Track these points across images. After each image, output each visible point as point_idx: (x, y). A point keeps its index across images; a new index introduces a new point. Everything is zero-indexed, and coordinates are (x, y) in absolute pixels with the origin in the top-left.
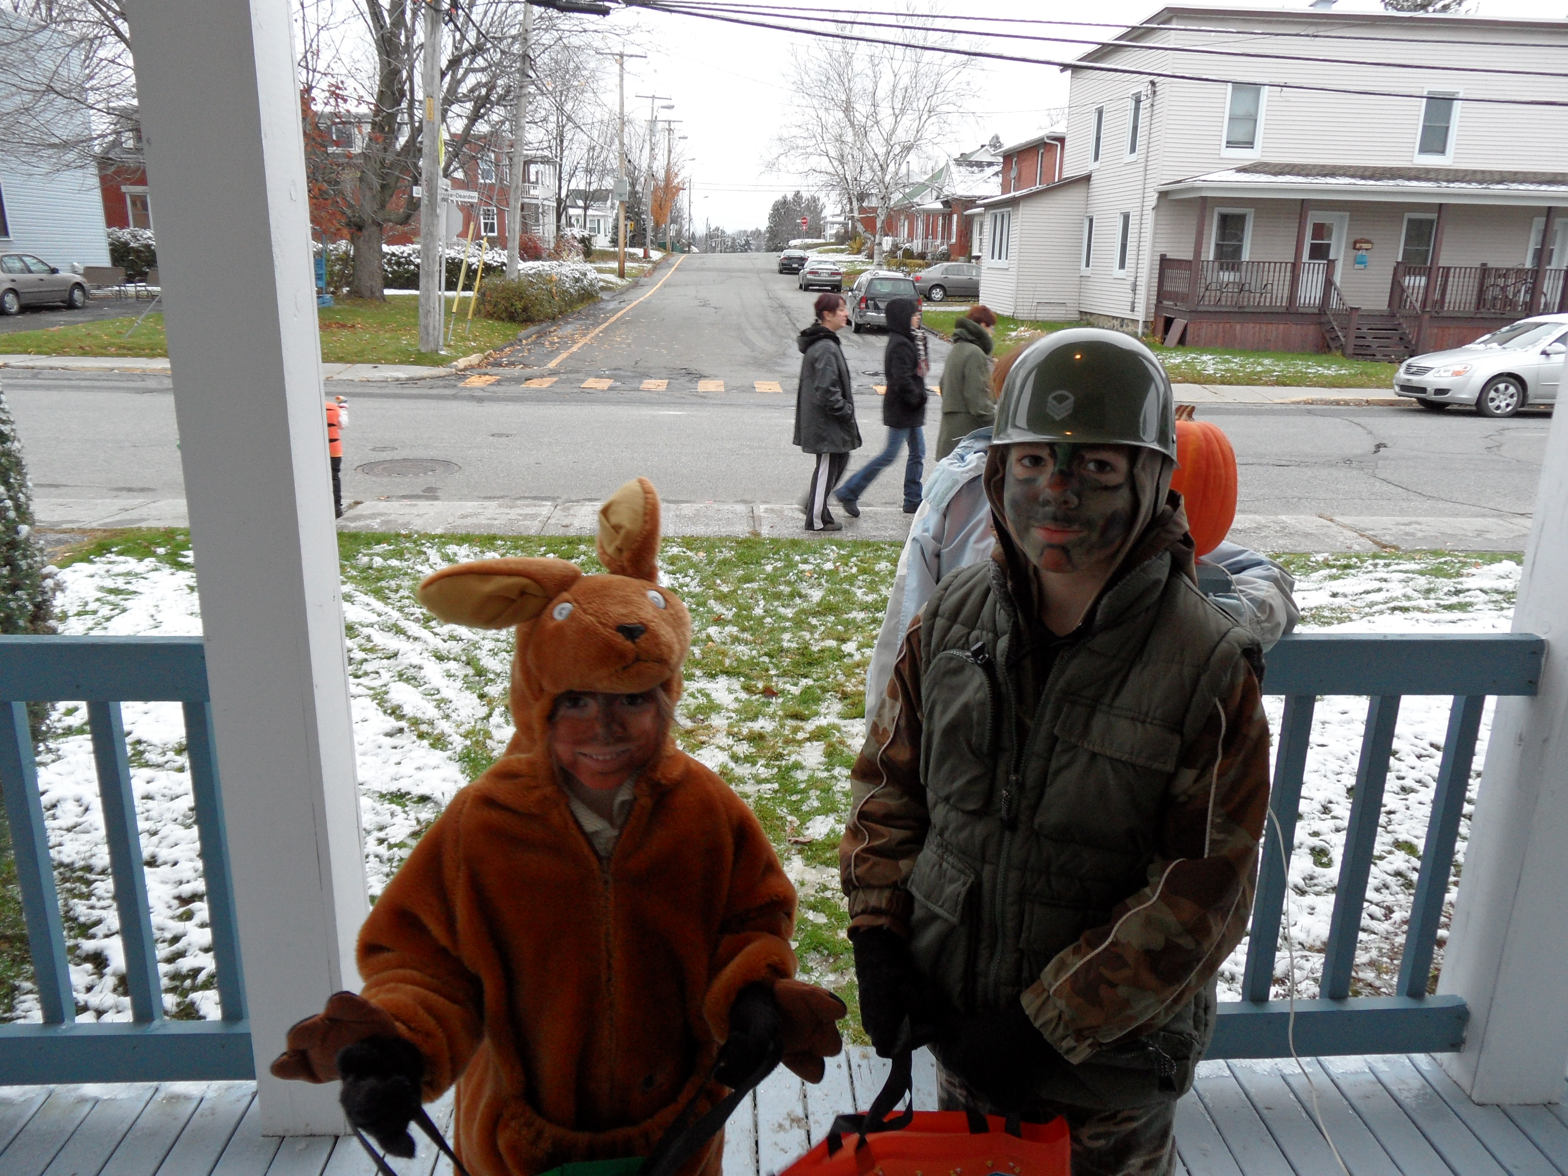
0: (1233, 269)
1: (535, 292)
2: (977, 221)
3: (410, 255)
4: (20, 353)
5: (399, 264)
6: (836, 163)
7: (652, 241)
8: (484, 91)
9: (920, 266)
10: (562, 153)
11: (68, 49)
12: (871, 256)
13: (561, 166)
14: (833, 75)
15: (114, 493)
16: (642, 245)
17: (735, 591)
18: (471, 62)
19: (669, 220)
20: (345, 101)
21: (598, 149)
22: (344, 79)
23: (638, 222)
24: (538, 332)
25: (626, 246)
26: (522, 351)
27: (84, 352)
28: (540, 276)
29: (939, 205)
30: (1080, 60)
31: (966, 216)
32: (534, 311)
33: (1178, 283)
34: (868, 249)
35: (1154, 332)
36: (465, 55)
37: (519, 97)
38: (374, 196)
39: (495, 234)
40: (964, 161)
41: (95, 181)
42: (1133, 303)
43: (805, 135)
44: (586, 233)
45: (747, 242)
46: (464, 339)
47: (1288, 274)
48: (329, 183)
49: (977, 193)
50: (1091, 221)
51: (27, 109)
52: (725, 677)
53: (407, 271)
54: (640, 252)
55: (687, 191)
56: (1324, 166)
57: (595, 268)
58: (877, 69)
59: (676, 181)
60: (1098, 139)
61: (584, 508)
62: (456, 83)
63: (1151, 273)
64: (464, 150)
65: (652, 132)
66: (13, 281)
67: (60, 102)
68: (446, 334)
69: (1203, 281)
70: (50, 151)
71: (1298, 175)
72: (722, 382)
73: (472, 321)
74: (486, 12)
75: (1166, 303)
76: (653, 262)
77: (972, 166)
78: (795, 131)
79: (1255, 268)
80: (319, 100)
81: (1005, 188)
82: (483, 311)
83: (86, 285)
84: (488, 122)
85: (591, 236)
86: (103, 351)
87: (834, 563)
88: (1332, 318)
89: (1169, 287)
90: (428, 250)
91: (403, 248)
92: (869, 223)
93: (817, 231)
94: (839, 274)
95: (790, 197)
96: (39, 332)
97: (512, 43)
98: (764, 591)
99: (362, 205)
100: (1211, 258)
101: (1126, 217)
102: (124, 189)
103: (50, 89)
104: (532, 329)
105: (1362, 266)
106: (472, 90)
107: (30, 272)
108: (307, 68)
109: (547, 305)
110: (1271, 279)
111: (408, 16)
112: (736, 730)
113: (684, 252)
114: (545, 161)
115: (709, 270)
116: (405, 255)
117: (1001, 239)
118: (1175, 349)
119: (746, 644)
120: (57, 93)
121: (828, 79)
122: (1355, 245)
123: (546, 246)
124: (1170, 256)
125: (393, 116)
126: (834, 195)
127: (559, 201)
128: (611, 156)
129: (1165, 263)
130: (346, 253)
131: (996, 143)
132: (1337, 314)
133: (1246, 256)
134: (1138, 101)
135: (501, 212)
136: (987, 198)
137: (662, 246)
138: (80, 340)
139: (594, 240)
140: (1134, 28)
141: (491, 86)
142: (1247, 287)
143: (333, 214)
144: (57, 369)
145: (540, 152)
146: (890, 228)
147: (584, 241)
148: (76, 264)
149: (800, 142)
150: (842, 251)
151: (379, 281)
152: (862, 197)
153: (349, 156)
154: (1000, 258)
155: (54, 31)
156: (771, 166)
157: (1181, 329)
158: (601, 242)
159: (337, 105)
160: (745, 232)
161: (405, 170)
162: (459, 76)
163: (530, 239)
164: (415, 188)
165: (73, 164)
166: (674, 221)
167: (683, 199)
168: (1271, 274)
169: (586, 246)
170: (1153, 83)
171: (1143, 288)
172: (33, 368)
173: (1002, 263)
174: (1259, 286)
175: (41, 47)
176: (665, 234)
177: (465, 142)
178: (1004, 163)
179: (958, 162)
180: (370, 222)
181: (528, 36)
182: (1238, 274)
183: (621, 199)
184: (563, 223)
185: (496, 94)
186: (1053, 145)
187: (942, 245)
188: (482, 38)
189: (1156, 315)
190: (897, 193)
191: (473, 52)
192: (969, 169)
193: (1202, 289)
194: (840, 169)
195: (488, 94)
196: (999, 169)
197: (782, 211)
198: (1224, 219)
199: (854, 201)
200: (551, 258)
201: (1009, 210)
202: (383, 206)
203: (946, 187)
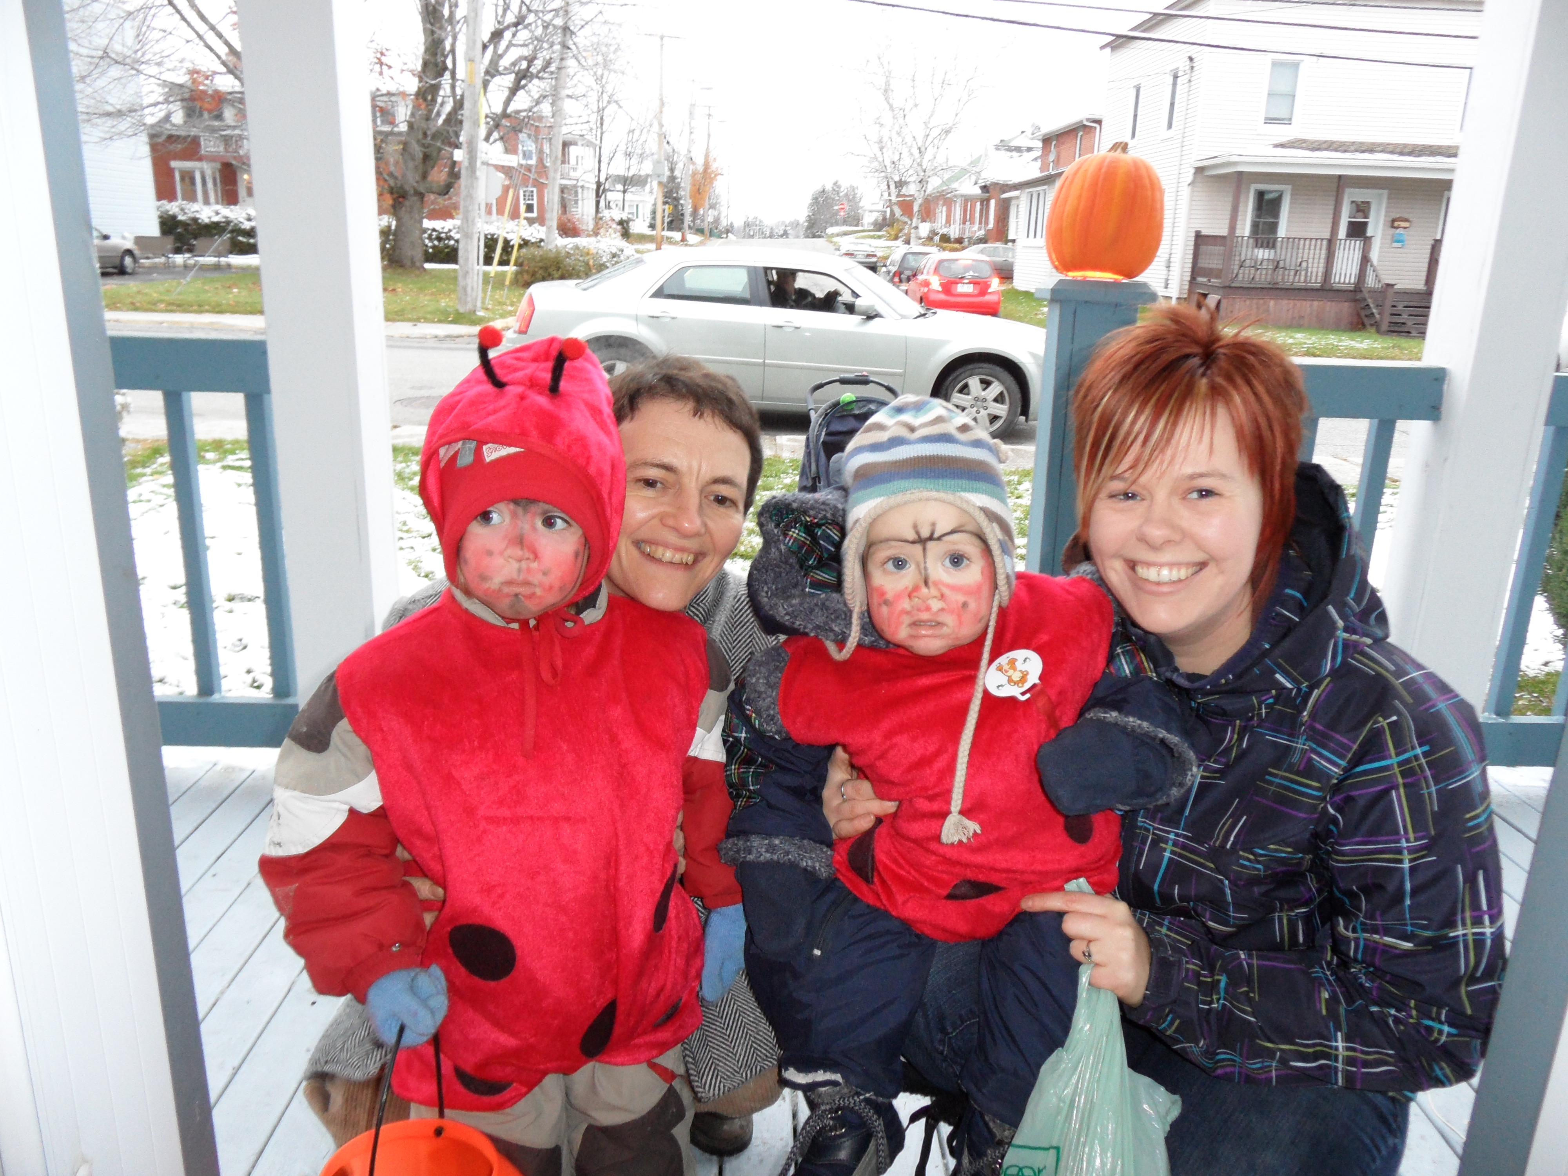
0: (1267, 247)
1: (572, 263)
2: (1013, 202)
3: (450, 231)
5: (439, 239)
6: (875, 147)
7: (689, 225)
8: (524, 64)
9: (956, 249)
10: (602, 135)
12: (907, 242)
13: (600, 148)
16: (679, 229)
18: (514, 35)
19: (707, 206)
20: (390, 68)
21: (637, 133)
22: (388, 46)
23: (676, 207)
25: (663, 230)
27: (135, 308)
28: (578, 249)
29: (977, 191)
31: (1004, 200)
33: (1212, 260)
34: (905, 234)
36: (507, 28)
37: (559, 70)
38: (416, 167)
39: (535, 214)
40: (1004, 146)
41: (146, 153)
42: (1167, 280)
44: (624, 217)
45: (785, 231)
46: (501, 304)
47: (1324, 252)
53: (447, 246)
54: (677, 235)
56: (1361, 143)
57: (631, 248)
59: (714, 167)
60: (1135, 116)
62: (498, 56)
63: (1185, 250)
64: (504, 122)
67: (115, 70)
68: (484, 299)
69: (1237, 258)
70: (104, 120)
71: (1336, 150)
73: (509, 288)
75: (1201, 280)
77: (1011, 151)
79: (1290, 245)
81: (1042, 170)
82: (521, 280)
83: (137, 252)
84: (528, 96)
85: (629, 220)
86: (153, 307)
88: (1367, 295)
89: (1203, 263)
90: (468, 225)
91: (443, 223)
92: (906, 206)
93: (854, 219)
95: (829, 187)
97: (555, 17)
99: (404, 176)
100: (1247, 232)
102: (174, 164)
105: (1399, 245)
106: (514, 64)
110: (1306, 256)
113: (723, 238)
114: (583, 142)
116: (446, 230)
117: (1037, 218)
122: (1393, 223)
123: (584, 227)
124: (1205, 232)
125: (437, 87)
126: (872, 182)
127: (599, 184)
128: (651, 140)
129: (1200, 239)
130: (388, 226)
131: (1036, 126)
132: (1372, 291)
133: (1282, 231)
134: (1176, 77)
135: (541, 194)
137: (700, 231)
139: (631, 224)
141: (531, 60)
142: (1281, 264)
146: (927, 214)
147: (621, 223)
148: (127, 232)
150: (880, 237)
151: (419, 255)
152: (900, 184)
154: (1035, 237)
157: (1214, 304)
158: (639, 227)
159: (382, 72)
160: (783, 222)
162: (501, 49)
163: (569, 221)
164: (456, 151)
165: (127, 133)
166: (712, 207)
168: (1306, 251)
169: (624, 228)
170: (1190, 59)
171: (1177, 264)
173: (1038, 242)
174: (1293, 263)
176: (703, 221)
177: (505, 115)
178: (1044, 148)
179: (997, 148)
180: (412, 192)
181: (570, 9)
182: (1273, 251)
183: (660, 183)
184: (602, 204)
185: (538, 64)
186: (1091, 127)
187: (980, 229)
188: (524, 8)
189: (1190, 291)
190: (935, 178)
191: (516, 25)
192: (1009, 154)
193: (1237, 267)
194: (879, 154)
195: (529, 67)
196: (1039, 153)
197: (820, 200)
198: (1261, 195)
199: (892, 186)
200: (589, 236)
201: (1045, 187)
202: (424, 176)
203: (984, 172)
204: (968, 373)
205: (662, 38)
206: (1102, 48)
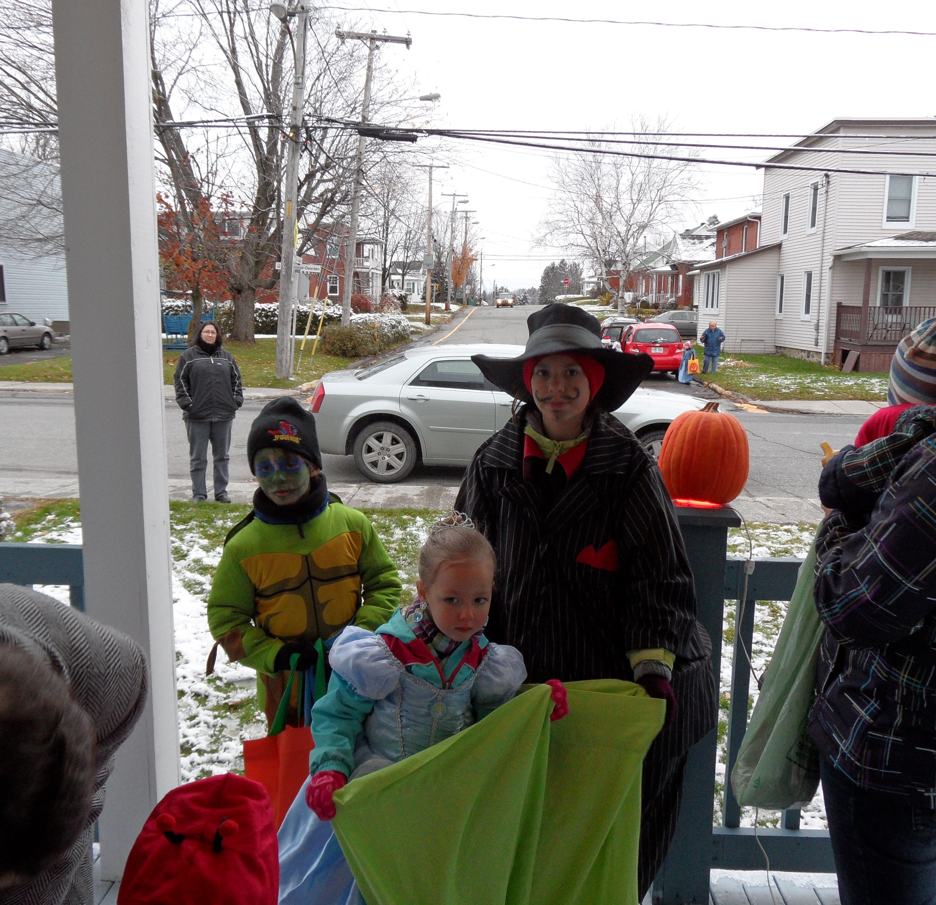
0: (895, 313)
1: (361, 336)
2: (696, 278)
3: (275, 310)
4: (6, 380)
5: (267, 316)
6: (590, 239)
7: (452, 297)
8: (329, 195)
9: (653, 313)
10: (387, 237)
11: (53, 176)
12: (616, 307)
13: (386, 245)
14: (586, 176)
15: (57, 475)
16: (444, 300)
18: (323, 174)
19: (465, 282)
20: (233, 205)
21: (413, 233)
22: (233, 189)
23: (442, 284)
24: (363, 364)
25: (432, 302)
27: (47, 379)
28: (367, 324)
29: (668, 268)
30: (768, 162)
31: (689, 275)
32: (360, 349)
33: (849, 326)
34: (614, 301)
35: (834, 361)
36: (318, 171)
37: (354, 199)
38: (250, 270)
39: (338, 294)
40: (688, 235)
41: (63, 263)
42: (817, 339)
43: (566, 219)
44: (403, 293)
45: (525, 297)
46: (308, 369)
48: (220, 261)
49: (697, 259)
50: (782, 278)
51: (24, 217)
53: (272, 321)
54: (442, 306)
55: (479, 261)
57: (408, 318)
58: (619, 170)
59: (470, 254)
60: (786, 217)
61: (381, 489)
62: (311, 190)
63: (830, 317)
64: (315, 236)
65: (453, 220)
66: (5, 331)
67: (45, 211)
68: (295, 365)
69: (871, 322)
70: (37, 244)
73: (315, 356)
74: (333, 142)
75: (843, 339)
76: (452, 313)
77: (693, 239)
78: (557, 217)
79: (913, 312)
80: (214, 205)
81: (719, 254)
82: (323, 349)
83: (53, 334)
84: (332, 216)
85: (407, 295)
86: (59, 378)
89: (845, 327)
90: (284, 306)
91: (270, 305)
92: (615, 283)
93: (577, 288)
95: (557, 264)
96: (18, 366)
97: (351, 162)
99: (241, 276)
100: (878, 305)
101: (809, 275)
103: (40, 203)
106: (322, 195)
107: (17, 325)
108: (208, 183)
109: (370, 345)
111: (279, 147)
113: (477, 305)
114: (373, 242)
115: (494, 318)
116: (272, 310)
117: (713, 293)
118: (851, 374)
120: (43, 205)
121: (583, 179)
123: (373, 302)
124: (845, 303)
125: (267, 214)
126: (588, 262)
127: (384, 270)
128: (423, 237)
129: (841, 309)
130: (230, 309)
131: (714, 220)
133: (906, 303)
134: (816, 189)
135: (342, 279)
136: (705, 262)
137: (459, 301)
138: (46, 371)
139: (409, 298)
140: (809, 137)
141: (334, 192)
143: (221, 282)
144: (28, 391)
145: (369, 236)
146: (630, 286)
147: (402, 298)
148: (47, 319)
149: (562, 224)
150: (595, 303)
151: (251, 329)
152: (609, 263)
153: (234, 242)
154: (712, 307)
155: (46, 164)
156: (540, 242)
157: (855, 359)
158: (415, 299)
159: (227, 208)
160: (523, 290)
161: (272, 250)
162: (313, 186)
163: (362, 298)
164: (277, 263)
165: (51, 252)
166: (469, 283)
167: (476, 267)
169: (403, 302)
170: (827, 176)
171: (824, 328)
172: (13, 390)
173: (714, 311)
175: (36, 176)
176: (462, 293)
178: (718, 236)
179: (683, 236)
180: (247, 287)
182: (899, 316)
183: (429, 270)
184: (387, 285)
185: (338, 197)
186: (754, 222)
187: (671, 297)
188: (329, 160)
189: (835, 349)
190: (636, 260)
191: (325, 167)
192: (692, 241)
193: (871, 329)
195: (333, 196)
196: (714, 241)
197: (551, 274)
198: (887, 275)
199: (604, 265)
200: (376, 311)
201: (719, 270)
202: (256, 277)
203: (674, 255)
204: (651, 439)
205: (431, 167)
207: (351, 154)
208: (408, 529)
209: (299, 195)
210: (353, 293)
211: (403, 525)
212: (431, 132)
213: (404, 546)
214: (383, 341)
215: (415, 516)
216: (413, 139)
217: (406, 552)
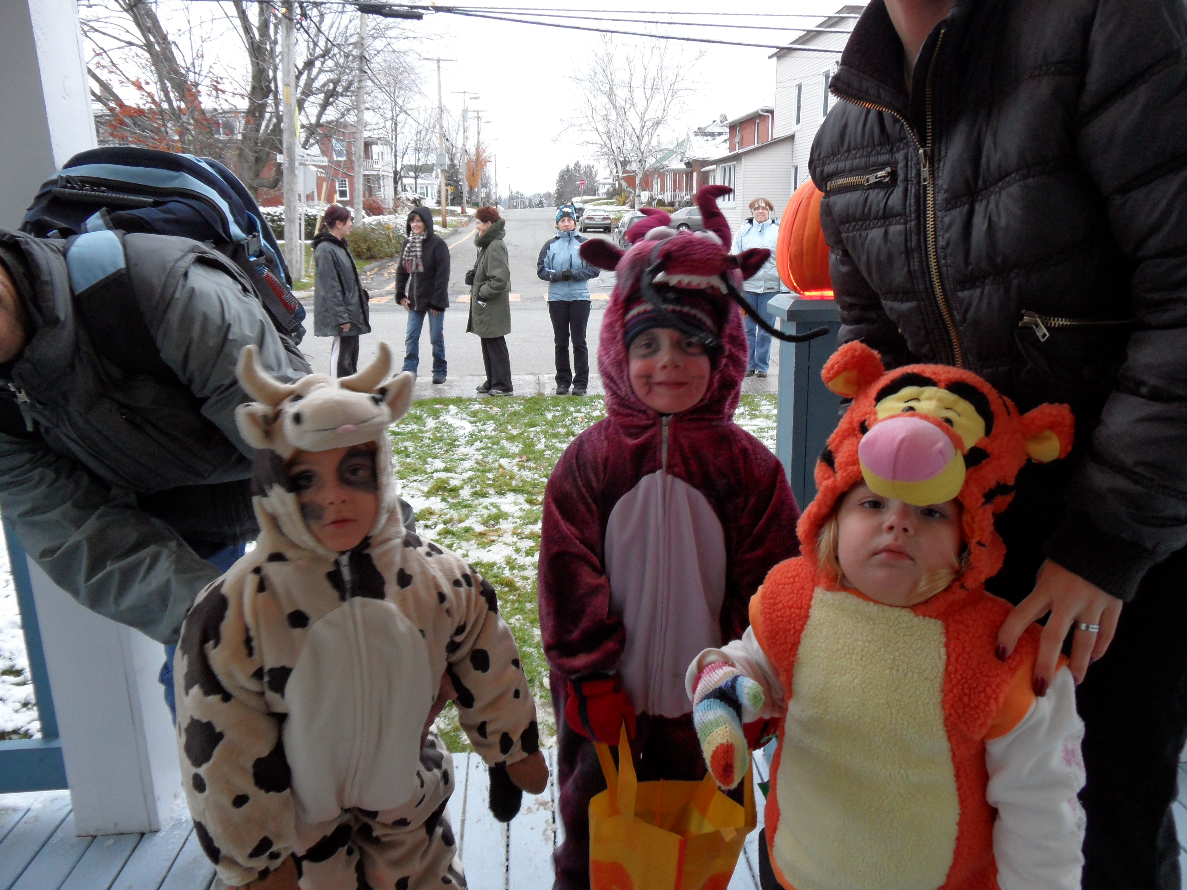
1: (376, 236)
2: (711, 174)
3: (281, 214)
5: (273, 221)
6: (604, 137)
7: (467, 201)
8: (331, 86)
10: (396, 137)
12: (633, 206)
13: (396, 146)
14: (599, 70)
16: (460, 204)
17: (522, 433)
18: (323, 63)
19: (480, 186)
20: (225, 93)
21: (423, 133)
23: (456, 187)
24: (379, 266)
25: (447, 205)
26: (366, 279)
28: (381, 225)
29: (682, 166)
31: (703, 172)
32: (375, 250)
34: (631, 201)
36: (317, 58)
37: (358, 89)
38: (250, 168)
39: (348, 198)
40: (701, 132)
43: (580, 116)
44: (417, 196)
45: (541, 202)
49: (711, 155)
50: (796, 169)
52: (512, 494)
53: (278, 226)
54: (458, 209)
55: (493, 164)
58: (631, 64)
59: (484, 156)
60: (799, 108)
62: (310, 81)
64: (319, 131)
65: (464, 118)
68: (307, 268)
72: (519, 295)
77: (707, 135)
81: (731, 149)
84: (336, 109)
85: (421, 199)
87: (601, 411)
90: (291, 209)
91: (276, 209)
92: (630, 180)
93: (593, 191)
94: (609, 219)
95: (571, 167)
97: (352, 49)
98: (545, 433)
104: (375, 264)
106: (324, 86)
109: (386, 246)
111: (272, 31)
112: (519, 531)
114: (384, 142)
116: (278, 214)
119: (530, 470)
121: (596, 73)
123: (387, 206)
125: (264, 106)
126: (604, 162)
127: (396, 173)
128: (434, 138)
131: (724, 116)
135: (351, 181)
136: (719, 157)
139: (422, 201)
141: (336, 83)
146: (646, 185)
149: (576, 121)
150: (612, 204)
152: (625, 163)
154: (729, 200)
160: (539, 194)
161: (273, 146)
162: (313, 75)
163: (374, 202)
164: (279, 157)
166: (484, 186)
167: (490, 169)
173: (731, 204)
176: (477, 197)
177: (318, 124)
178: (730, 132)
179: (696, 134)
181: (364, 42)
183: (443, 171)
184: (399, 188)
186: (765, 116)
187: (686, 195)
188: (329, 44)
190: (651, 158)
191: (323, 56)
192: (706, 138)
194: (608, 142)
195: (335, 88)
196: (727, 137)
197: (566, 177)
199: (619, 165)
200: (390, 213)
201: (735, 163)
202: (257, 175)
203: (688, 152)
205: (438, 61)
206: (770, 57)
207: (352, 40)
208: (441, 418)
209: (297, 86)
210: (364, 197)
211: (436, 415)
212: (438, 9)
213: (438, 435)
214: (399, 243)
215: (447, 405)
216: (419, 17)
217: (441, 440)
